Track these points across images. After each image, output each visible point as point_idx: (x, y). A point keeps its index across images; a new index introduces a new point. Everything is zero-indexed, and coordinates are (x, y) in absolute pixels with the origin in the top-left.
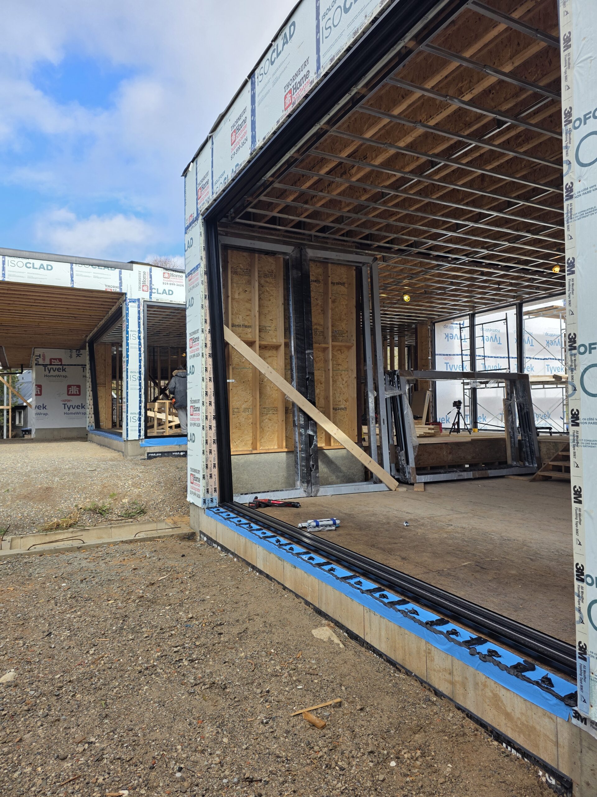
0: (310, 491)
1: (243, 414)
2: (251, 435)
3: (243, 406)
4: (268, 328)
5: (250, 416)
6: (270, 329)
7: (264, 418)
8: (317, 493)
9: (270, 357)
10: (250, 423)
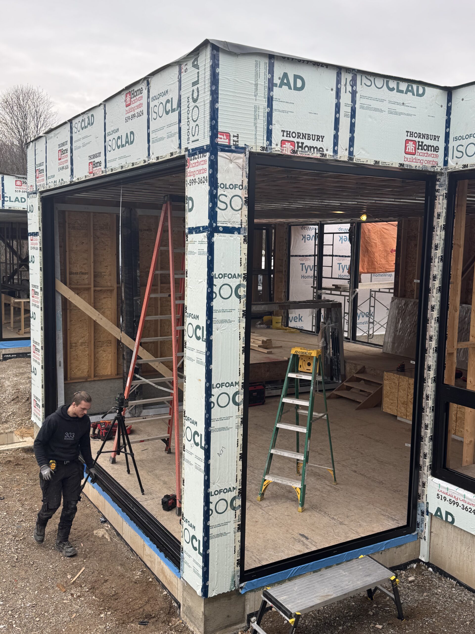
0: (134, 413)
1: (81, 348)
2: (88, 364)
3: (80, 341)
4: (103, 274)
5: (87, 349)
6: (104, 274)
7: (99, 350)
8: (140, 414)
9: (104, 298)
10: (87, 355)
